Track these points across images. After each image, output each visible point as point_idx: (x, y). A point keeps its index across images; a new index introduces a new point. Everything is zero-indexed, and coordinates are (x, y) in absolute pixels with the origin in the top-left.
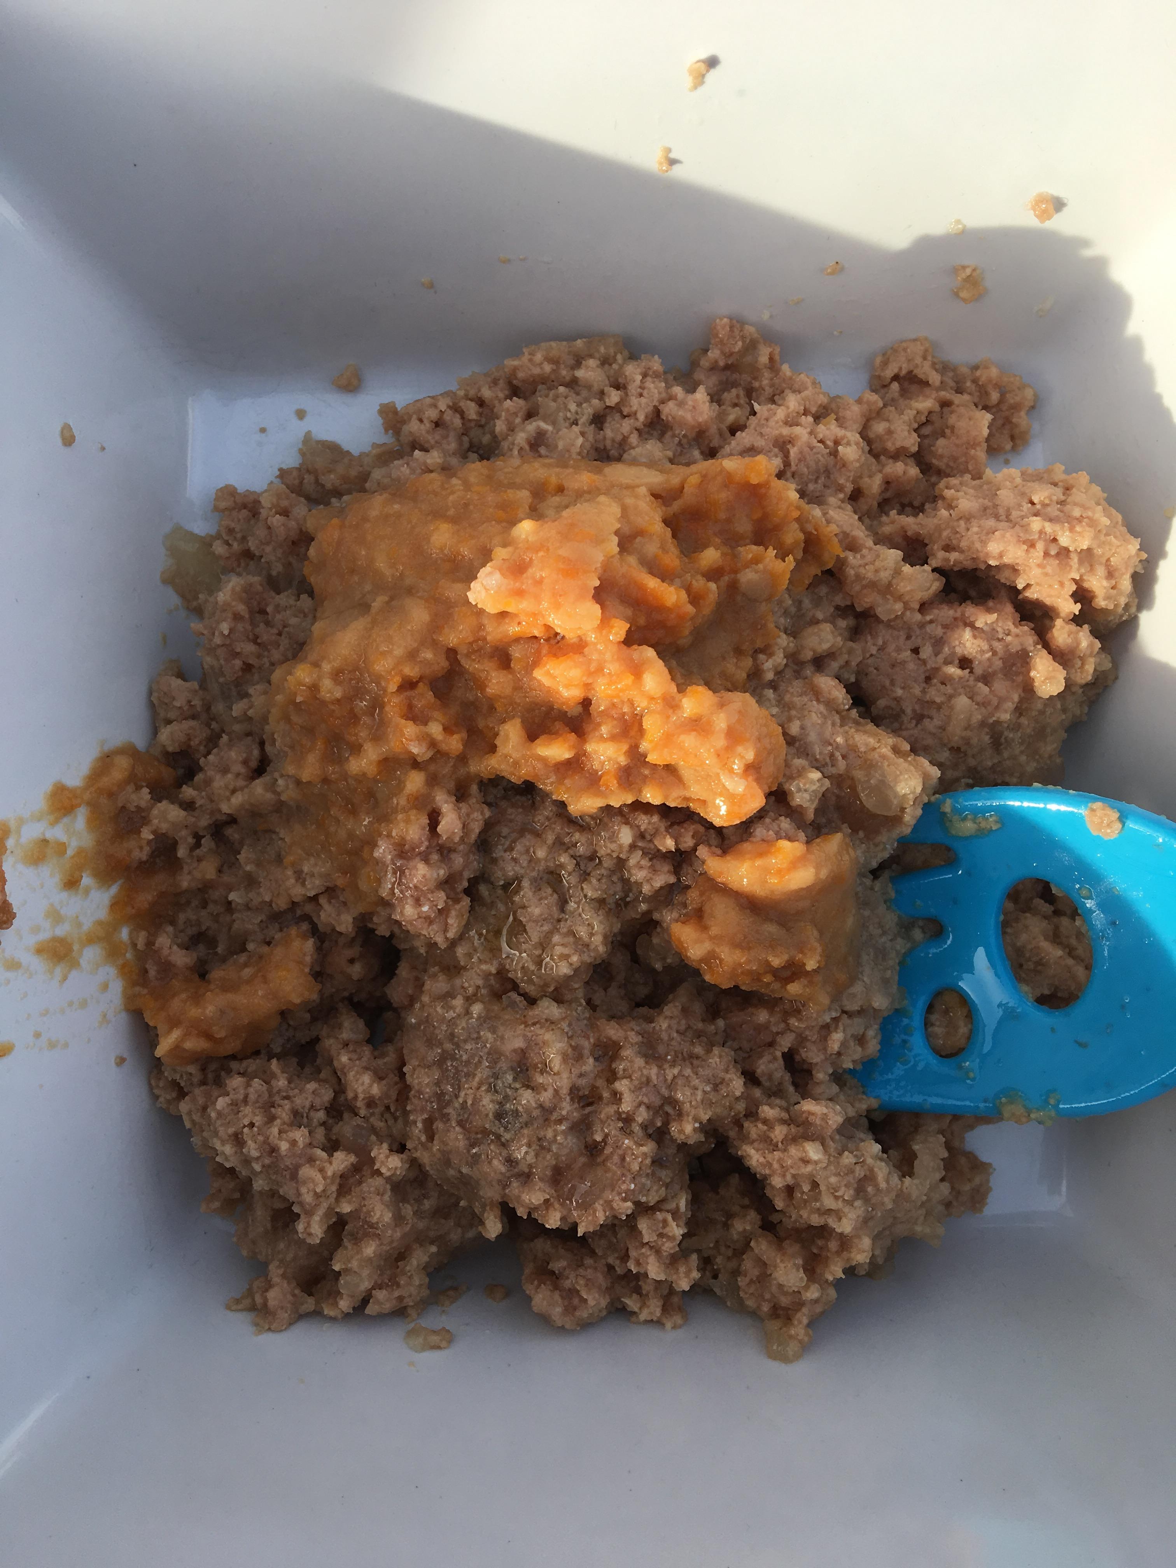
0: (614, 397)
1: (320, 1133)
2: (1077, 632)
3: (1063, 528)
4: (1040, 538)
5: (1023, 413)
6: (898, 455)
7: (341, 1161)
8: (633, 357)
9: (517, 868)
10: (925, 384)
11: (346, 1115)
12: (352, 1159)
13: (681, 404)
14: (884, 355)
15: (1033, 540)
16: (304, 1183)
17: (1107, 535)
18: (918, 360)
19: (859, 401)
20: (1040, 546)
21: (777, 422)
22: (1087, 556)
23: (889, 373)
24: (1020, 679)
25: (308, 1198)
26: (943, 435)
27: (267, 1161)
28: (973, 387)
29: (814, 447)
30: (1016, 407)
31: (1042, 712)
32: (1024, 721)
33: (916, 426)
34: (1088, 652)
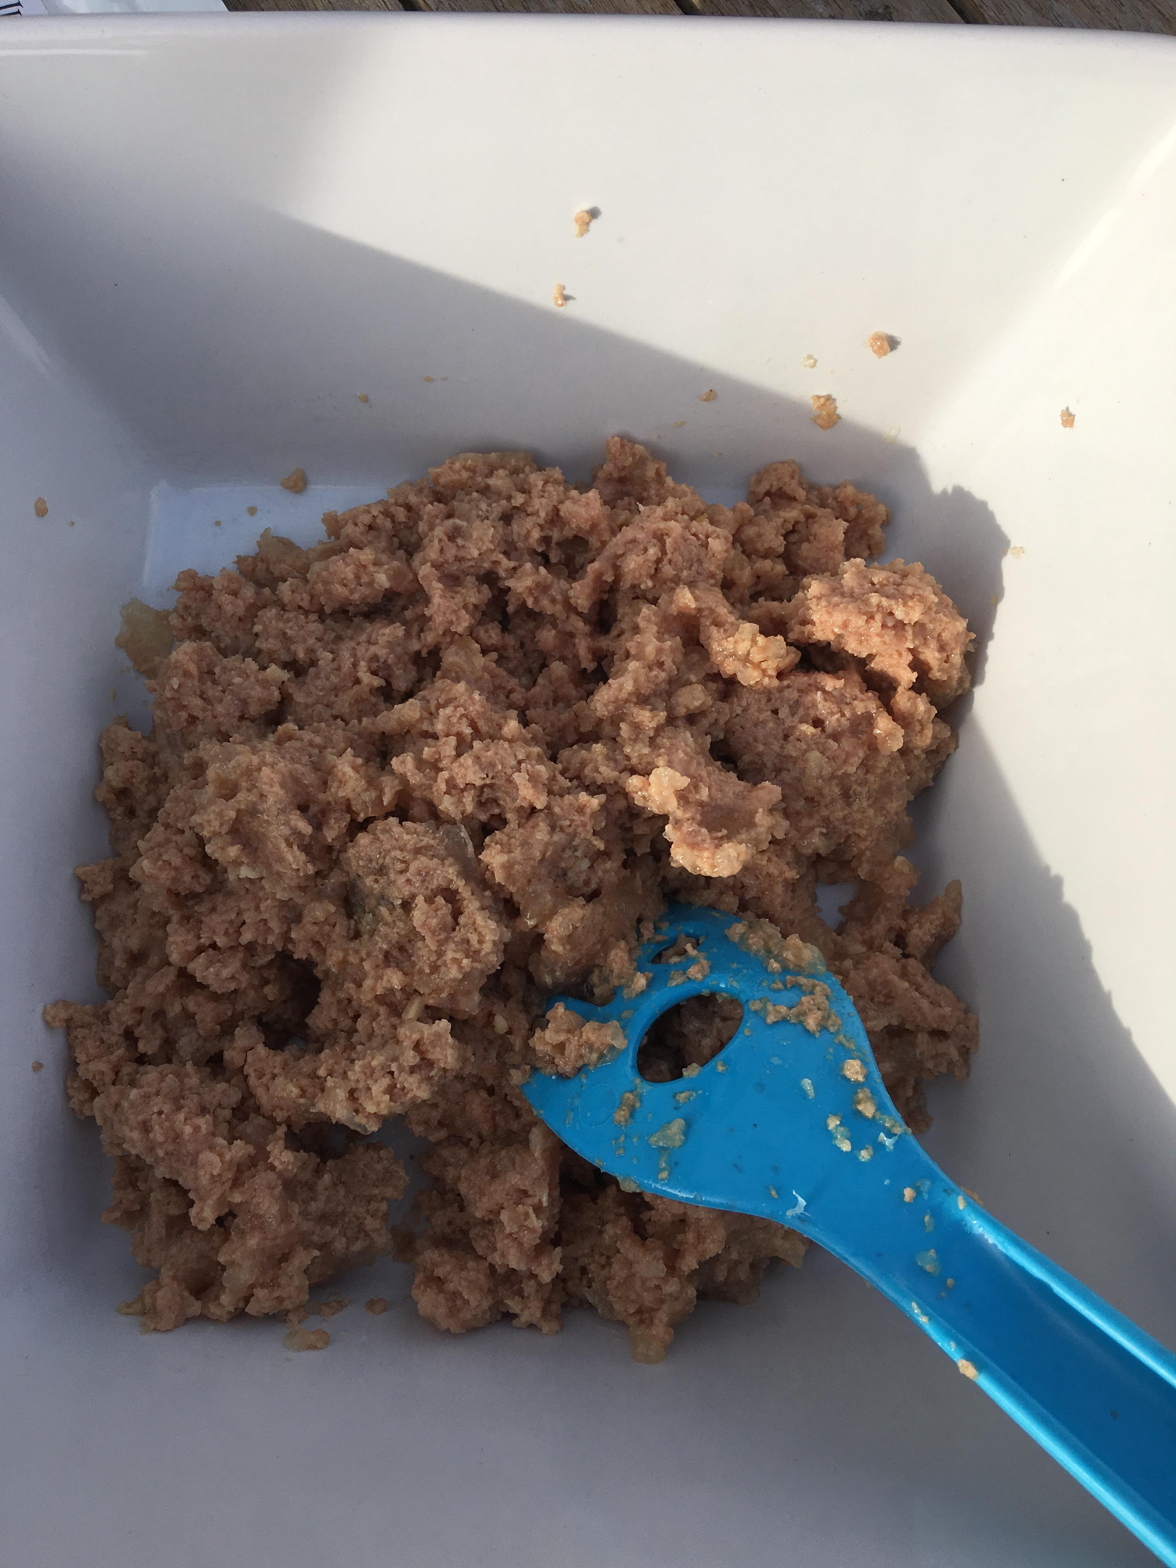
0: (519, 499)
1: (224, 1128)
2: (916, 698)
3: (897, 604)
4: (878, 611)
5: (877, 527)
6: (767, 555)
7: (240, 1149)
8: (540, 469)
9: (412, 889)
10: (794, 499)
11: (252, 1116)
12: (251, 1149)
13: (575, 502)
14: (758, 474)
15: (872, 612)
16: (203, 1167)
17: (936, 613)
18: (787, 479)
19: (734, 510)
20: (878, 617)
21: (656, 518)
22: (920, 628)
23: (763, 488)
24: (864, 737)
25: (204, 1180)
26: (809, 541)
27: (171, 1148)
28: (834, 503)
29: (688, 539)
30: (871, 521)
31: (887, 771)
32: (871, 778)
33: (784, 532)
34: (926, 717)
